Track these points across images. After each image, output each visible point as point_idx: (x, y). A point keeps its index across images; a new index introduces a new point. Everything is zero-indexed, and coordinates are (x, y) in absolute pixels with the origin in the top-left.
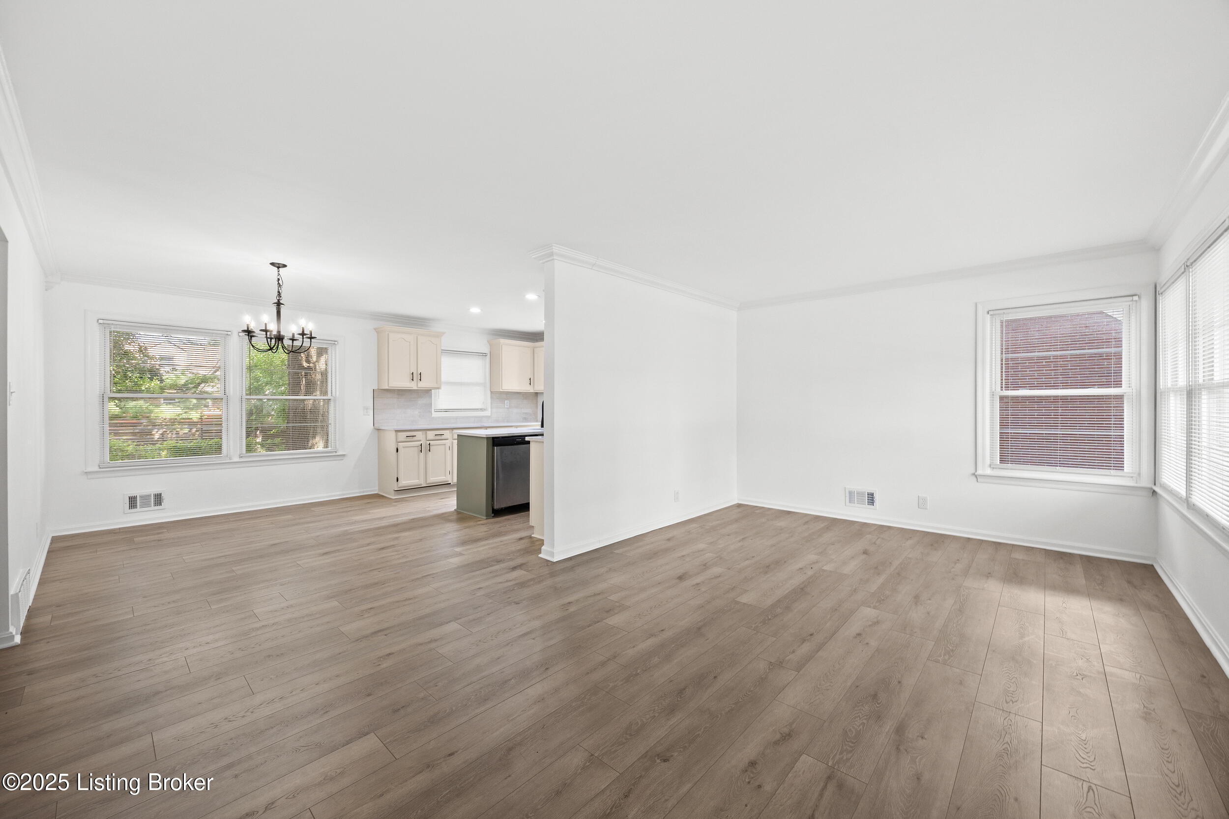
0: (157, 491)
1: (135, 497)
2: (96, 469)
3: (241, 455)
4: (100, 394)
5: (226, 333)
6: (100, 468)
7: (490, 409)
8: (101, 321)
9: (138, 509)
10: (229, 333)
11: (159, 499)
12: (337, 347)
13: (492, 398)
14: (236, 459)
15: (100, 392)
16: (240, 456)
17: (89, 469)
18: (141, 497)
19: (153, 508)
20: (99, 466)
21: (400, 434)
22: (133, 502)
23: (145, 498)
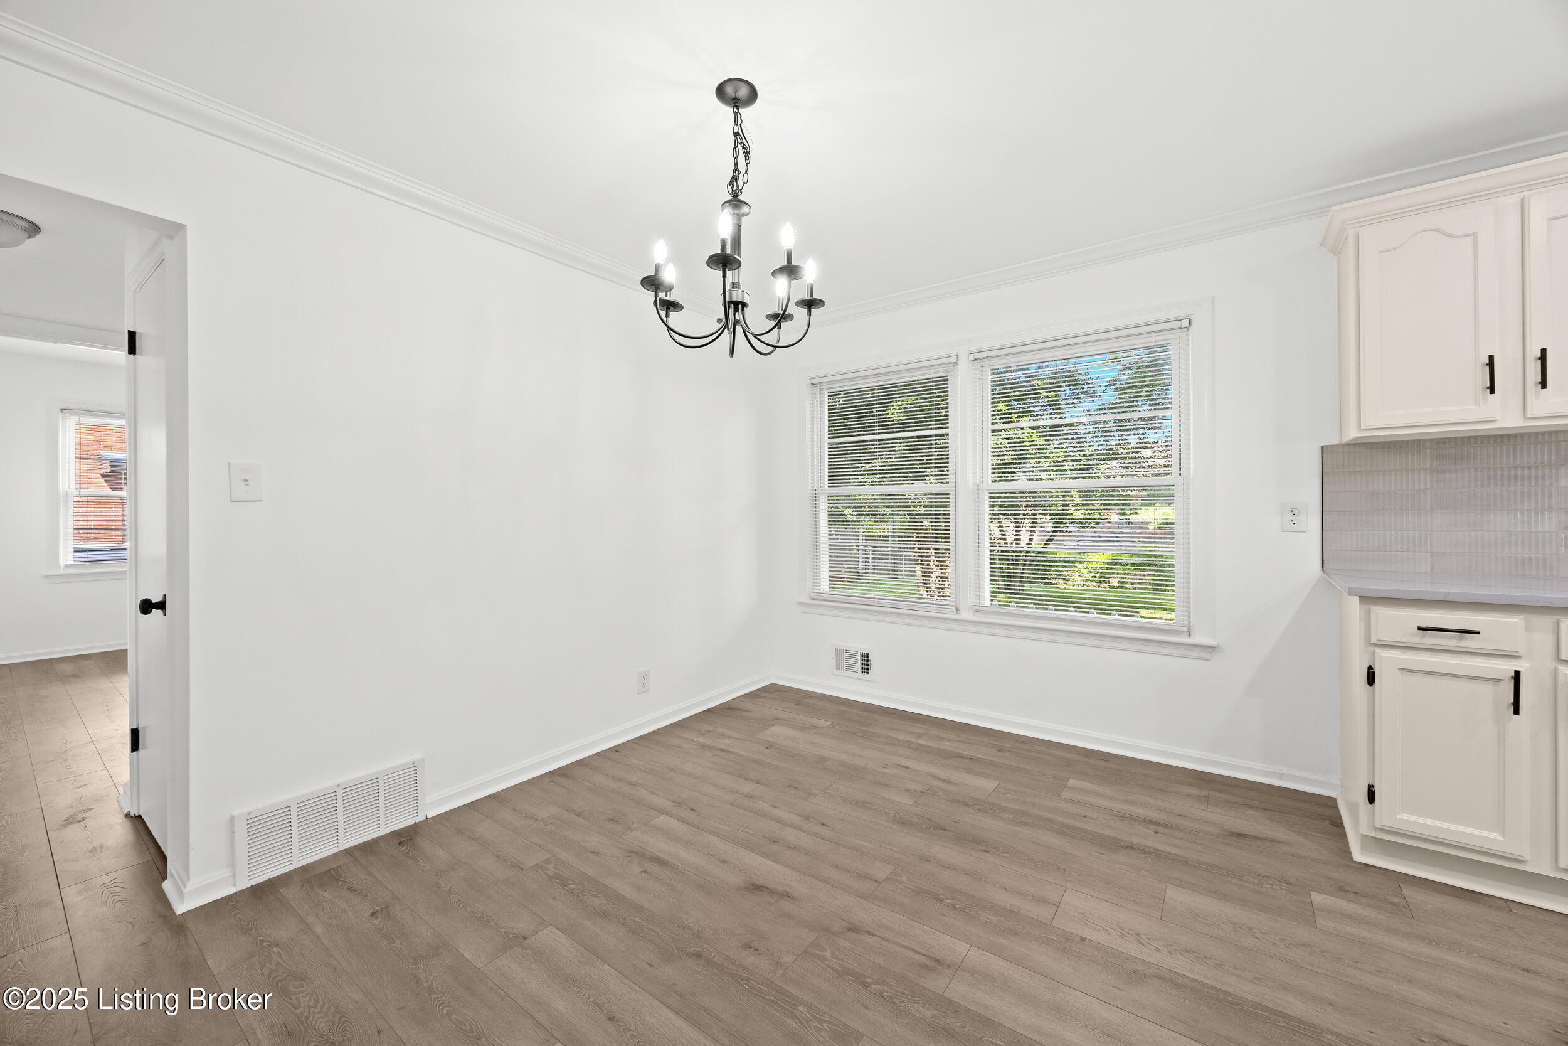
14: (965, 615)
21: (1381, 613)
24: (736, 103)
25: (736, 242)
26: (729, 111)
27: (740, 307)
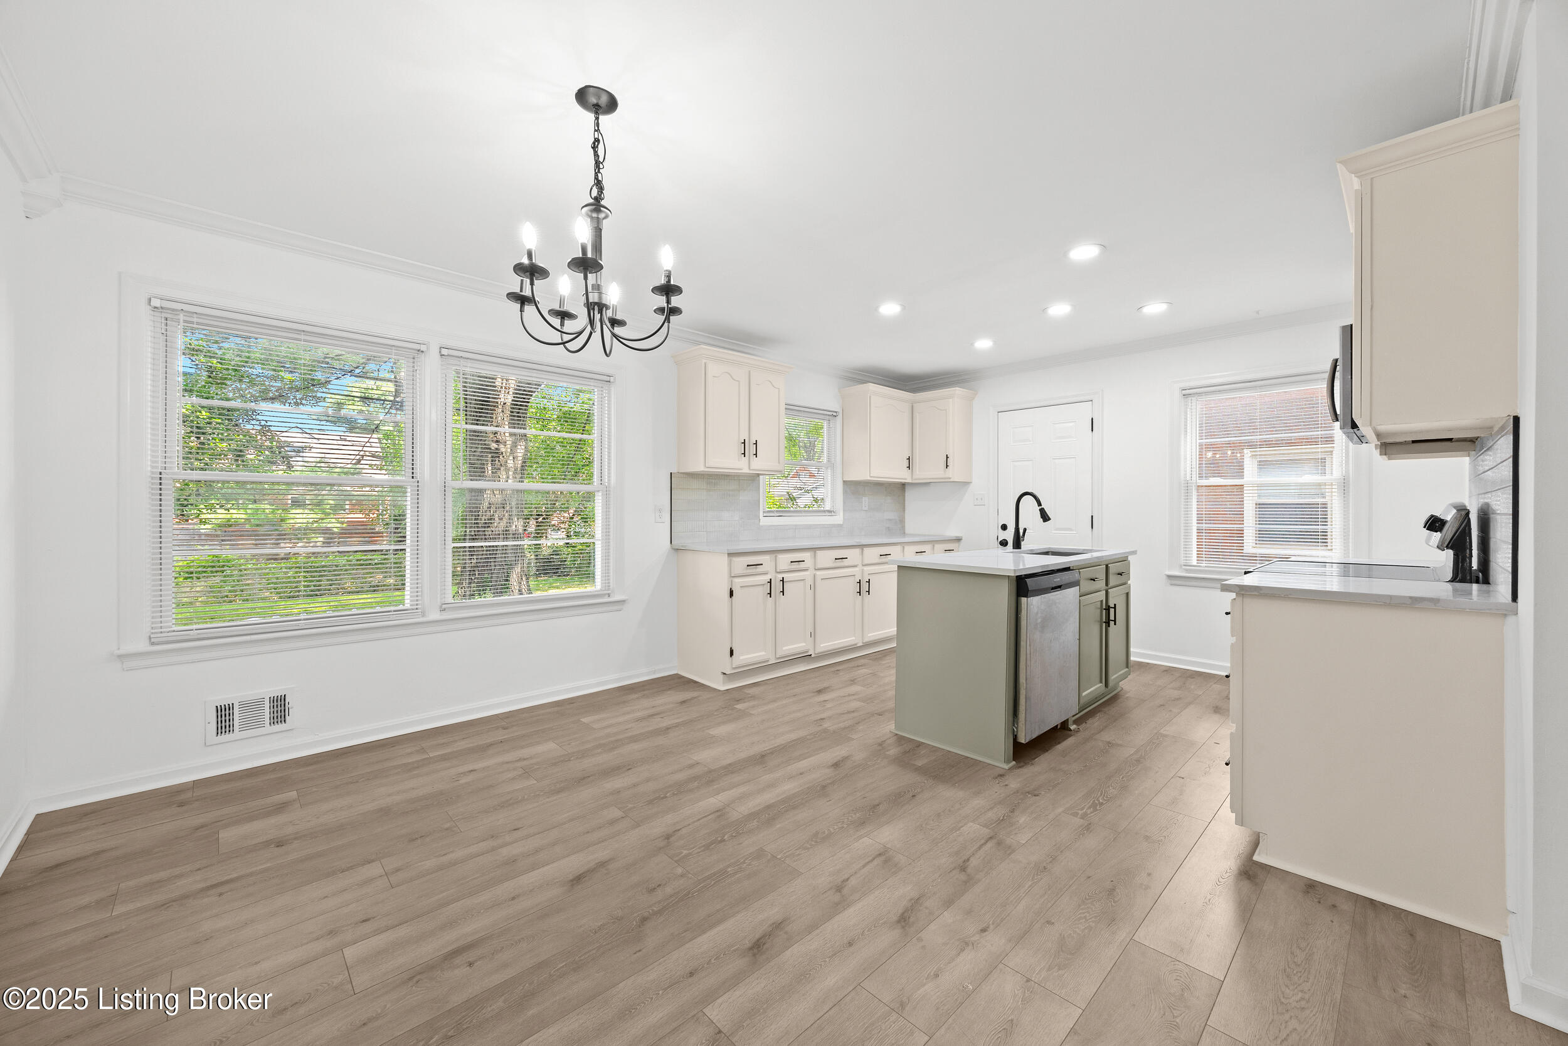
0: (277, 692)
1: (230, 707)
2: (143, 646)
3: (444, 606)
4: (153, 473)
5: (417, 347)
6: (153, 644)
7: (842, 514)
8: (156, 303)
9: (237, 734)
10: (423, 348)
11: (280, 709)
12: (613, 389)
13: (845, 492)
14: (435, 615)
15: (152, 467)
16: (441, 607)
17: (128, 648)
18: (241, 704)
19: (268, 729)
20: (150, 638)
21: (736, 560)
22: (224, 718)
23: (250, 707)
24: (597, 109)
25: (597, 246)
26: (591, 116)
27: (604, 309)
